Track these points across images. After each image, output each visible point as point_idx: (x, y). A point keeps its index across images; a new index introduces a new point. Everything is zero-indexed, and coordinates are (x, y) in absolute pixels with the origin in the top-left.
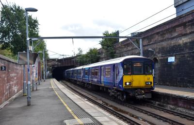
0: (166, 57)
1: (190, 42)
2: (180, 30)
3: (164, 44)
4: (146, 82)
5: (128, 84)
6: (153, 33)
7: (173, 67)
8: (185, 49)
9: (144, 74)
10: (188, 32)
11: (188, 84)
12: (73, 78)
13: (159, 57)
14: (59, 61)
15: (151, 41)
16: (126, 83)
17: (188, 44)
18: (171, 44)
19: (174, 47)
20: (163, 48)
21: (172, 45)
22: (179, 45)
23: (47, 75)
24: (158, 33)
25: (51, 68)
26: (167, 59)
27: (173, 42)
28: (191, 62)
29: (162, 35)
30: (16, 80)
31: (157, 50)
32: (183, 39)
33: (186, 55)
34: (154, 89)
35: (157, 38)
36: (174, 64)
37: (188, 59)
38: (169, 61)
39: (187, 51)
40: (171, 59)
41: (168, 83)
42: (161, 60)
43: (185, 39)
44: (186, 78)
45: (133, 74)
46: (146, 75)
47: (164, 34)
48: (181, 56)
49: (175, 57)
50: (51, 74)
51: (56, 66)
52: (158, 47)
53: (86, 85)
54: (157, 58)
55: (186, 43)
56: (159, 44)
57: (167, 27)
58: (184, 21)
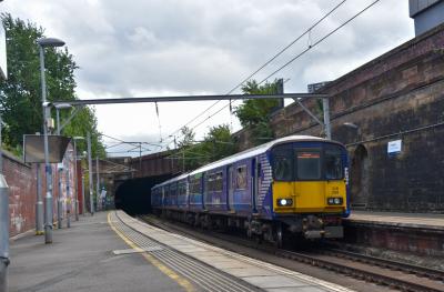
0: (383, 142)
1: (432, 104)
2: (410, 75)
3: (380, 109)
4: (329, 199)
5: (284, 202)
6: (355, 84)
7: (398, 165)
8: (421, 119)
9: (324, 179)
10: (427, 79)
11: (430, 204)
12: (167, 207)
13: (369, 141)
14: (133, 162)
15: (351, 103)
16: (279, 201)
17: (429, 109)
18: (394, 109)
19: (399, 115)
20: (377, 120)
21: (396, 112)
22: (410, 111)
23: (100, 201)
24: (365, 84)
25: (111, 182)
26: (386, 147)
27: (397, 105)
28: (434, 151)
29: (373, 88)
30: (19, 201)
31: (366, 126)
32: (418, 97)
33: (425, 135)
34: (348, 215)
35: (365, 95)
36: (399, 157)
37: (429, 143)
38: (389, 151)
39: (426, 124)
40: (395, 146)
41: (388, 205)
42: (373, 148)
43: (422, 96)
44: (424, 190)
45: (295, 178)
46: (328, 180)
47: (379, 85)
48: (414, 136)
49: (403, 139)
50: (112, 198)
51: (125, 178)
52: (368, 118)
53: (196, 217)
54: (366, 145)
55: (424, 106)
56: (368, 109)
57: (385, 68)
58: (419, 53)
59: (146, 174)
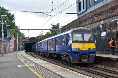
38: (102, 35)
59: (32, 42)
